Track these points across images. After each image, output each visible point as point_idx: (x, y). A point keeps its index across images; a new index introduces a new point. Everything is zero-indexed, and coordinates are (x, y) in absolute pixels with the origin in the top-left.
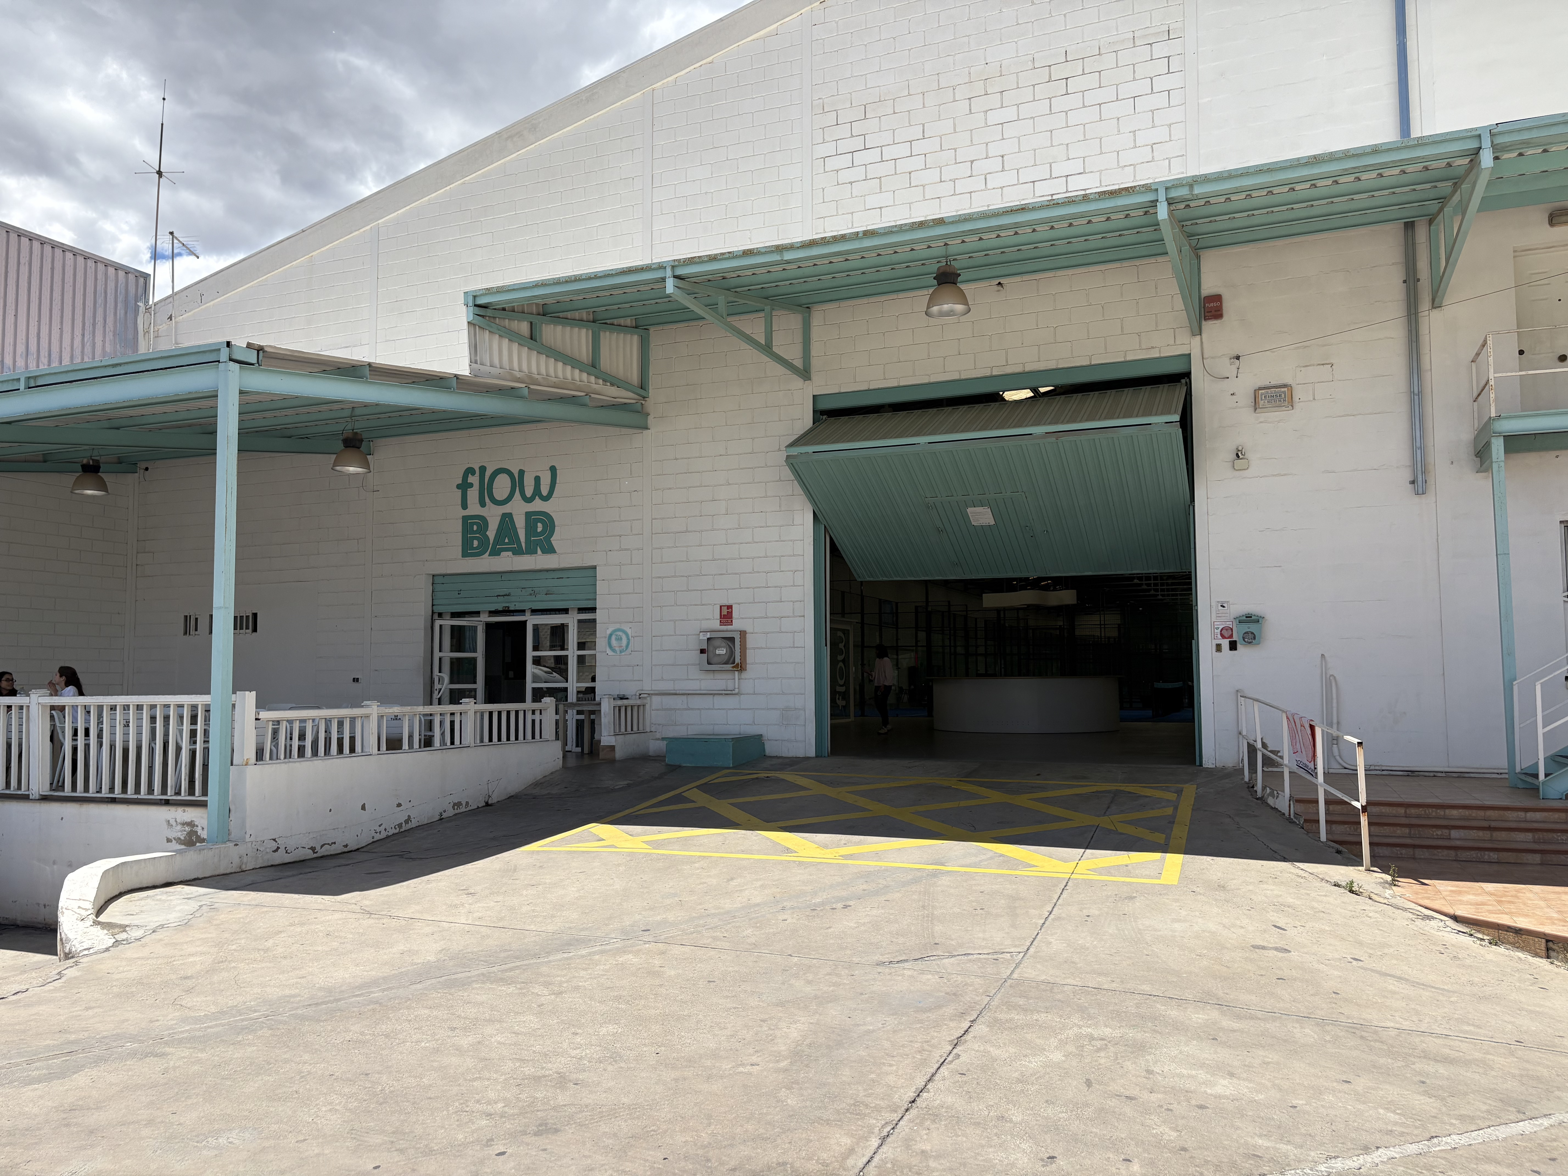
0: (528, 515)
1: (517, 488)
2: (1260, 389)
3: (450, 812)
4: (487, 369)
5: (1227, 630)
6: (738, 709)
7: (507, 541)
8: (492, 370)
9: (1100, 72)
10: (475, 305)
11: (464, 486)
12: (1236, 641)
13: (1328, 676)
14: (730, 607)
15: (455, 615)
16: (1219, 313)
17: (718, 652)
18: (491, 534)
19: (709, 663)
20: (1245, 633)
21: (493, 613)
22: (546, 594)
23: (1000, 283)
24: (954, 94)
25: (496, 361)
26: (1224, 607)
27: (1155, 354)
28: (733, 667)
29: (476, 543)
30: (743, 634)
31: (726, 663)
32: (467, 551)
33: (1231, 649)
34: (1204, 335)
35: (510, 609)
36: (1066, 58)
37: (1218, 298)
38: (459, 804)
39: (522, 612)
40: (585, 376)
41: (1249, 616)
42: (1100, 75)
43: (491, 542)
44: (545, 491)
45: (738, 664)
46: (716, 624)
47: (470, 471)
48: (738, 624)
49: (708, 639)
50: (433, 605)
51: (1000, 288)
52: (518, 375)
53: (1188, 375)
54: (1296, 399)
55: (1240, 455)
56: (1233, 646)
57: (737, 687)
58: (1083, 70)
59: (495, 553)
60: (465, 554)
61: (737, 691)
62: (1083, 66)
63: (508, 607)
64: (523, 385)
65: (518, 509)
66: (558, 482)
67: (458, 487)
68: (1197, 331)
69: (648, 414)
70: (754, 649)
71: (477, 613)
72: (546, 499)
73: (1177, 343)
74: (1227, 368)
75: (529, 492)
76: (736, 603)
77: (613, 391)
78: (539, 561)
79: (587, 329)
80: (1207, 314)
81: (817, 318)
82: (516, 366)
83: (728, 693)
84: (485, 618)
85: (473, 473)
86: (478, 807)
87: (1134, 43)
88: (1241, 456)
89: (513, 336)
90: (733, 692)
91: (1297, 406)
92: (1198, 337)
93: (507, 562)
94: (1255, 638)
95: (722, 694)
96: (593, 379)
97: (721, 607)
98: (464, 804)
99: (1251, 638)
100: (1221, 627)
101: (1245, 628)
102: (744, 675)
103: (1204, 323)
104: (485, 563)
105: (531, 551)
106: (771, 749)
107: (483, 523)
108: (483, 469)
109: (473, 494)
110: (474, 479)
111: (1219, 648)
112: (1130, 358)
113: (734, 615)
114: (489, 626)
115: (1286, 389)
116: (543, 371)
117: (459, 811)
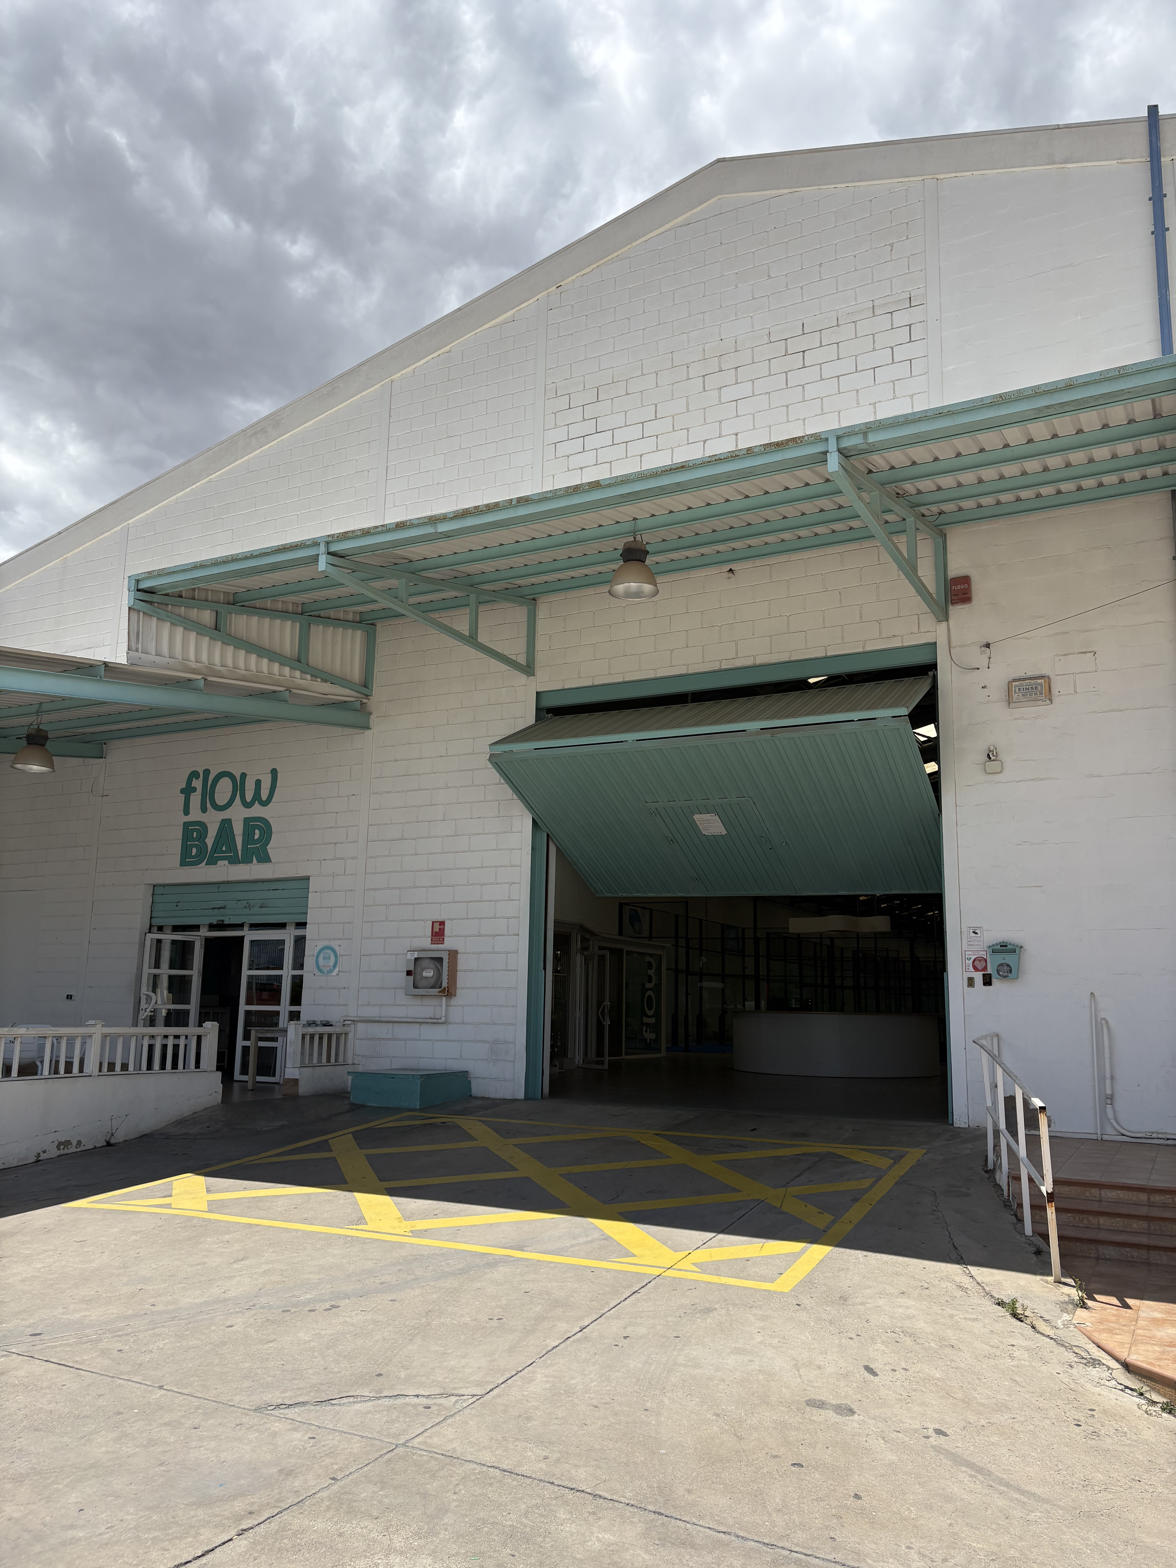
0: (247, 820)
1: (238, 792)
2: (1014, 680)
3: (53, 1152)
4: (152, 658)
5: (980, 961)
6: (446, 1041)
7: (224, 849)
8: (158, 659)
9: (838, 343)
10: (138, 590)
11: (188, 791)
12: (990, 974)
13: (1099, 1020)
14: (442, 923)
15: (176, 929)
16: (967, 596)
17: (425, 974)
18: (210, 841)
19: (415, 987)
20: (1000, 965)
21: (212, 927)
22: (261, 907)
23: (731, 570)
24: (688, 372)
25: (165, 650)
26: (976, 933)
27: (897, 643)
28: (440, 992)
29: (194, 851)
30: (453, 954)
31: (432, 987)
32: (186, 860)
33: (985, 984)
34: (951, 622)
35: (226, 922)
36: (803, 330)
37: (966, 580)
38: (67, 1143)
39: (240, 926)
40: (287, 670)
41: (1004, 945)
42: (838, 346)
43: (209, 850)
44: (264, 796)
45: (445, 989)
46: (426, 943)
47: (194, 775)
48: (449, 943)
49: (416, 959)
50: (151, 918)
51: (731, 575)
52: (193, 665)
53: (933, 666)
54: (1055, 691)
55: (991, 756)
56: (987, 981)
57: (443, 1014)
58: (821, 342)
59: (212, 862)
60: (183, 863)
61: (443, 1019)
62: (821, 338)
63: (223, 921)
64: (200, 677)
65: (238, 814)
66: (278, 785)
67: (182, 791)
68: (944, 617)
69: (371, 713)
70: (465, 971)
71: (196, 928)
72: (265, 804)
73: (922, 630)
74: (978, 658)
75: (249, 797)
76: (449, 919)
77: (326, 688)
78: (255, 871)
79: (292, 622)
80: (954, 598)
81: (543, 611)
82: (192, 656)
83: (435, 1022)
84: (204, 932)
85: (198, 778)
86: (95, 1148)
87: (874, 312)
88: (993, 758)
89: (191, 625)
90: (440, 1021)
91: (1056, 699)
92: (944, 624)
93: (223, 871)
94: (1011, 971)
95: (428, 1023)
96: (298, 674)
97: (433, 922)
98: (74, 1144)
99: (1007, 972)
100: (973, 957)
101: (1000, 959)
102: (454, 1001)
103: (951, 607)
104: (202, 873)
105: (247, 860)
106: (477, 1089)
107: (203, 828)
108: (207, 772)
109: (196, 799)
110: (197, 784)
111: (971, 982)
112: (869, 648)
113: (447, 932)
114: (208, 941)
115: (1042, 681)
116: (230, 663)
117: (66, 1151)
